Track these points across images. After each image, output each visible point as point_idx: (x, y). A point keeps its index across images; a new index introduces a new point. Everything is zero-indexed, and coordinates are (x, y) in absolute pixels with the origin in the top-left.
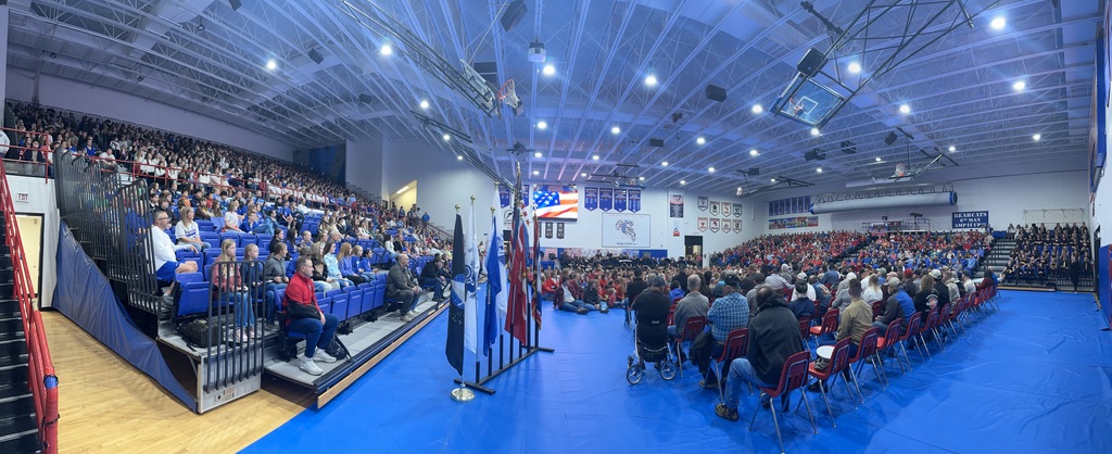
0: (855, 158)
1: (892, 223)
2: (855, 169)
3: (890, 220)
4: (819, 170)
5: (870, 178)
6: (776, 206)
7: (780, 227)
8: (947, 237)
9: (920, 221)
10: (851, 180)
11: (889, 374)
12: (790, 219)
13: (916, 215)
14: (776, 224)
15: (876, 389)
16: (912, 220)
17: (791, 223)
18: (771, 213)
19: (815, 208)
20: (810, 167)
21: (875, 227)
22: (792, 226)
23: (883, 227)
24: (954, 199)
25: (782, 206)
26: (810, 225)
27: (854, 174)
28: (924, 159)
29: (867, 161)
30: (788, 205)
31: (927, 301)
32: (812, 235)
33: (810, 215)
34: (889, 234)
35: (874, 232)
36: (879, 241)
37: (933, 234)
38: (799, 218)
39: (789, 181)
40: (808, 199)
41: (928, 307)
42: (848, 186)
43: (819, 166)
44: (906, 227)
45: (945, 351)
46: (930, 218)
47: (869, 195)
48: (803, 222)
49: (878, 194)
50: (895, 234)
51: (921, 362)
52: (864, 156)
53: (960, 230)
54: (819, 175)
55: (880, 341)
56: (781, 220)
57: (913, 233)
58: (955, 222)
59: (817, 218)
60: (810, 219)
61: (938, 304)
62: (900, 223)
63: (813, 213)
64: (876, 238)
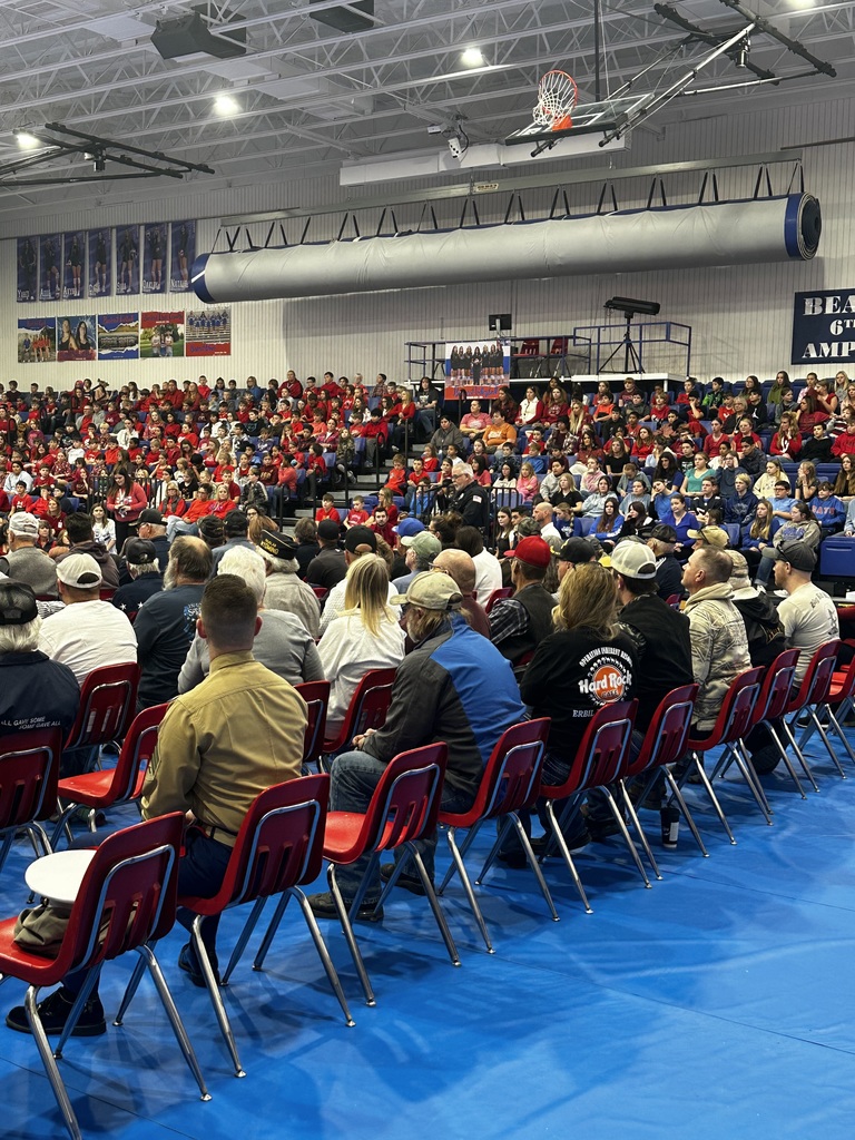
0: (376, 50)
1: (532, 344)
2: (381, 102)
3: (522, 330)
4: (226, 107)
5: (440, 141)
6: (50, 261)
7: (67, 354)
8: (763, 402)
9: (649, 334)
10: (365, 153)
11: (383, 963)
12: (110, 321)
13: (629, 307)
14: (47, 341)
15: (320, 1018)
16: (613, 330)
17: (114, 339)
18: (27, 290)
19: (213, 272)
20: (184, 87)
21: (458, 362)
22: (120, 350)
23: (493, 360)
24: (806, 229)
25: (76, 256)
26: (197, 350)
27: (372, 127)
28: (674, 47)
29: (426, 67)
30: (101, 256)
31: (584, 674)
32: (203, 392)
33: (190, 304)
34: (517, 393)
35: (452, 383)
36: (472, 425)
37: (699, 390)
38: (150, 319)
39: (96, 146)
40: (185, 234)
41: (586, 702)
42: (349, 178)
43: (223, 83)
44: (587, 362)
45: (665, 880)
46: (699, 319)
47: (437, 218)
48: (165, 334)
49: (471, 214)
50: (541, 389)
51: (541, 918)
52: (415, 40)
53: (825, 372)
54: (228, 129)
55: (342, 830)
56: (74, 322)
57: (616, 387)
58: (807, 334)
59: (222, 320)
60: (198, 321)
61: (631, 691)
62: (561, 342)
63: (205, 296)
64: (455, 410)
